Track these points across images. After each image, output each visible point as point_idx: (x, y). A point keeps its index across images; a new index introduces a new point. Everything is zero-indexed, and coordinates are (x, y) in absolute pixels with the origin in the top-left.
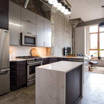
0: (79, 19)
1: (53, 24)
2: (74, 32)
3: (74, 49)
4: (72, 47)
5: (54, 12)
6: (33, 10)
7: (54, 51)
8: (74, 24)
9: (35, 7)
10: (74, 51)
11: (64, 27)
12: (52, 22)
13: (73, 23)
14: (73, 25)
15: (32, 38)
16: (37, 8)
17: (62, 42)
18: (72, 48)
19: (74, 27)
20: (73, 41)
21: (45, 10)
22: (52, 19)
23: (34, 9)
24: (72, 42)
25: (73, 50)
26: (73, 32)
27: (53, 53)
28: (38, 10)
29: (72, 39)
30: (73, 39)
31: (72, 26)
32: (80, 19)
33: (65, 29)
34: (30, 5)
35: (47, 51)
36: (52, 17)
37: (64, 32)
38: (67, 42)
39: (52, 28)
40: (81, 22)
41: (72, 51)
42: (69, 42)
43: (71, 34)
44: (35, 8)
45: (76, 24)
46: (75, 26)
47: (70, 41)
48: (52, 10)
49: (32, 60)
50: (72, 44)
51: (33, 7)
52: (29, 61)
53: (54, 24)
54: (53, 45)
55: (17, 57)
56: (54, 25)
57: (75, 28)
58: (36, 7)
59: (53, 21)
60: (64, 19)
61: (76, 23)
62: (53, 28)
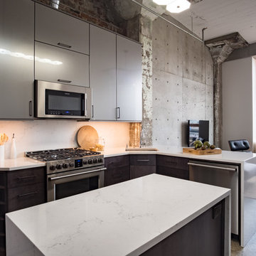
0: (234, 37)
1: (147, 53)
2: (218, 76)
3: (221, 124)
4: (214, 118)
5: (153, 17)
6: (87, 17)
7: (151, 133)
8: (217, 53)
9: (94, 7)
10: (220, 130)
11: (187, 62)
12: (146, 48)
13: (215, 50)
14: (214, 56)
15: (73, 95)
16: (102, 11)
17: (181, 104)
18: (215, 122)
19: (219, 61)
20: (217, 102)
21: (125, 15)
22: (145, 38)
23: (92, 12)
24: (214, 105)
25: (217, 129)
26: (215, 76)
27: (150, 139)
28: (105, 16)
29: (214, 97)
30: (217, 96)
31: (213, 59)
32: (237, 34)
33: (189, 68)
34: (81, 4)
35: (130, 133)
36: (145, 31)
37: (186, 75)
38: (198, 105)
39: (145, 64)
40: (240, 44)
41: (214, 130)
42: (204, 104)
43: (210, 82)
44: (96, 12)
45: (223, 50)
46: (223, 58)
47: (205, 101)
48: (144, 12)
49: (65, 166)
50: (214, 110)
51: (88, 8)
52: (52, 168)
53: (151, 52)
54: (149, 115)
55: (28, 155)
56: (151, 57)
57: (221, 63)
58: (98, 9)
59: (149, 43)
60: (187, 37)
61: (225, 50)
62: (148, 66)
